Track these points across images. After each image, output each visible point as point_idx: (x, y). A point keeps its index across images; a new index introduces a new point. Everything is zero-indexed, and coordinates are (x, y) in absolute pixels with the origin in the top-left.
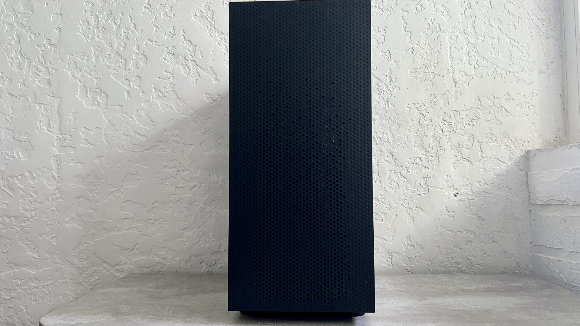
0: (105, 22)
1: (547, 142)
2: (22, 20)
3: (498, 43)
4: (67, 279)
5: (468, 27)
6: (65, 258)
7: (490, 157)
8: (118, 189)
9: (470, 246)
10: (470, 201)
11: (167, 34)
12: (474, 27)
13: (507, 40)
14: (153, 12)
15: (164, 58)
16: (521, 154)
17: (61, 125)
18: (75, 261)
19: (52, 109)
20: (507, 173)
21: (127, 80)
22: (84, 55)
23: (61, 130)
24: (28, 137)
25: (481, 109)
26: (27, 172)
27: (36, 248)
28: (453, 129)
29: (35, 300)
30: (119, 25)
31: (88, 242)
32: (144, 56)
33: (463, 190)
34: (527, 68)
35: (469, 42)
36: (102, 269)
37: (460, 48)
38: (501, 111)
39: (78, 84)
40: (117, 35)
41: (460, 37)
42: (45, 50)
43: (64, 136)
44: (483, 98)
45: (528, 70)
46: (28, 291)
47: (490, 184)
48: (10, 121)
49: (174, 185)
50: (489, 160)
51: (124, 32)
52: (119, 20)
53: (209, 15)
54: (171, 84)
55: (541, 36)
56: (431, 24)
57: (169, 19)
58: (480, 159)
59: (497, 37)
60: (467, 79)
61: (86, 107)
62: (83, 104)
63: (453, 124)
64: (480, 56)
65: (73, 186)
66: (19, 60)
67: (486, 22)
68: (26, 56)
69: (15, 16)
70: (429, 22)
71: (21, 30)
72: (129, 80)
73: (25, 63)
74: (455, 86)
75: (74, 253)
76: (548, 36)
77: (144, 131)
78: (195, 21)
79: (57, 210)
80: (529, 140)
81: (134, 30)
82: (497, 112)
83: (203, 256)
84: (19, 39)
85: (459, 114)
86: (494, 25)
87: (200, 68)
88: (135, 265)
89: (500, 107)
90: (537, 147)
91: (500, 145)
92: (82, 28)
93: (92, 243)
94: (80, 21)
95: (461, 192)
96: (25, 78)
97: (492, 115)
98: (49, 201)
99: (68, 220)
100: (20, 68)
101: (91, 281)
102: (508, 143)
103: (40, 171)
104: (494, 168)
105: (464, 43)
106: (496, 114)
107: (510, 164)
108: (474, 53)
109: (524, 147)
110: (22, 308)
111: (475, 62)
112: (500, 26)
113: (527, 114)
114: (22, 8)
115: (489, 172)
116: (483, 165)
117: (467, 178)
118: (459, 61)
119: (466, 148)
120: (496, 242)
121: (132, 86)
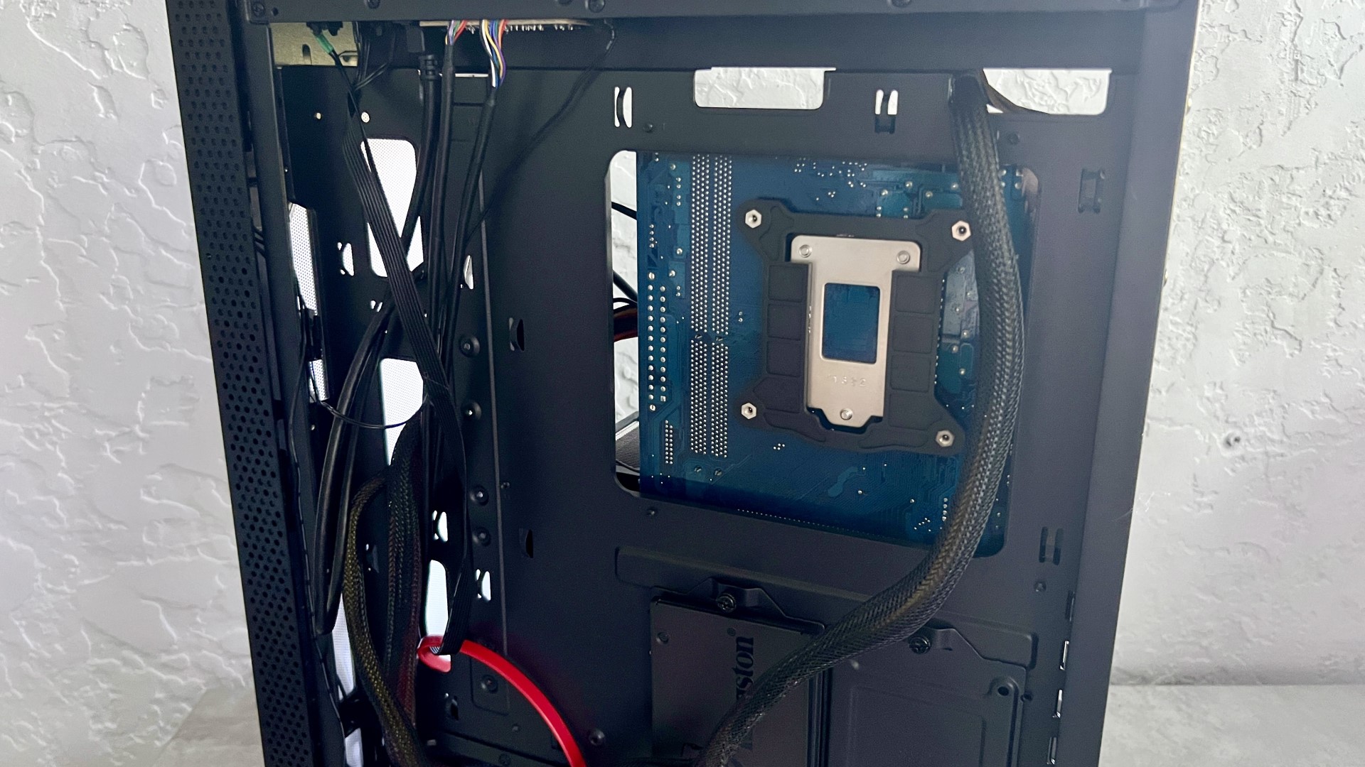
4: (14, 691)
7: (1362, 326)
8: (127, 430)
9: (1245, 588)
18: (28, 641)
21: (93, 45)
28: (1258, 232)
31: (57, 589)
33: (1256, 428)
36: (118, 662)
47: (1346, 410)
50: (1358, 334)
58: (1328, 331)
63: (1264, 213)
72: (101, 47)
74: (1293, 77)
75: (20, 619)
93: (69, 591)
95: (1247, 434)
115: (1349, 373)
116: (1335, 350)
117: (1275, 391)
119: (1291, 295)
120: (1326, 578)
121: (113, 67)
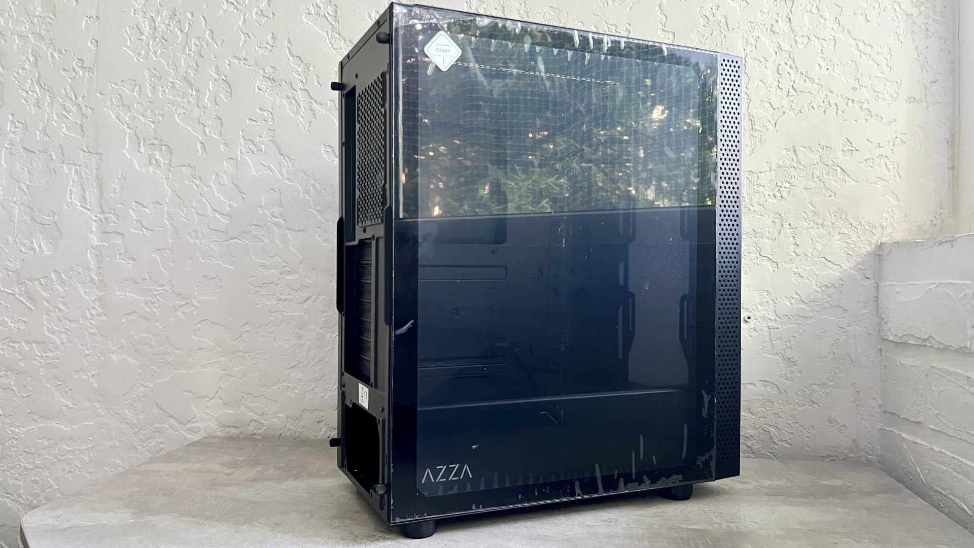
0: (165, 29)
1: (918, 228)
2: (40, 28)
3: (832, 47)
4: (115, 441)
5: (779, 20)
6: (112, 409)
7: (810, 255)
8: (189, 301)
9: (768, 409)
10: (772, 331)
11: (262, 46)
12: (790, 20)
13: (851, 43)
14: (241, 10)
15: (258, 88)
16: (869, 249)
17: (101, 199)
18: (127, 412)
19: (88, 172)
20: (841, 283)
21: (201, 125)
22: (133, 83)
23: (101, 206)
24: (54, 217)
25: (798, 168)
26: (53, 273)
27: (70, 392)
28: (744, 205)
29: (70, 472)
30: (187, 33)
31: (145, 384)
32: (227, 85)
33: (760, 311)
34: (886, 93)
35: (780, 48)
36: (168, 427)
37: (763, 60)
38: (835, 171)
39: (126, 131)
40: (184, 49)
41: (763, 39)
42: (74, 77)
43: (106, 215)
44: (801, 148)
45: (887, 96)
46: (60, 457)
47: (810, 302)
48: (27, 192)
49: (275, 297)
50: (809, 259)
51: (195, 44)
52: (187, 25)
53: (330, 12)
54: (269, 130)
55: (916, 33)
56: (711, 17)
57: (266, 21)
58: (792, 257)
59: (832, 38)
60: (772, 116)
61: (139, 169)
62: (134, 164)
63: (745, 195)
64: (799, 73)
65: (122, 295)
66: (37, 94)
67: (813, 10)
68: (48, 87)
69: (28, 22)
70: (707, 14)
71: (39, 44)
72: (204, 126)
73: (46, 98)
74: (750, 128)
75: (125, 400)
76: (929, 33)
77: (228, 208)
78: (307, 24)
79: (99, 332)
80: (884, 225)
81: (210, 40)
82: (826, 174)
83: (320, 412)
84: (36, 59)
85: (756, 179)
86: (827, 14)
87: (316, 101)
88: (217, 423)
89: (832, 165)
90: (898, 237)
91: (830, 233)
92: (130, 39)
93: (151, 386)
94: (128, 28)
95: (755, 315)
96: (46, 123)
97: (817, 179)
98: (87, 318)
99: (116, 349)
100: (40, 108)
101: (151, 446)
102: (845, 230)
103: (72, 271)
104: (816, 273)
105: (771, 50)
106: (825, 177)
107: (847, 266)
108: (788, 68)
109: (874, 238)
110: (50, 483)
111: (789, 84)
112: (838, 17)
113: (884, 178)
114: (39, 9)
115: (807, 281)
116: (797, 268)
117: (767, 291)
118: (760, 83)
119: (767, 238)
120: (816, 404)
121: (208, 134)
